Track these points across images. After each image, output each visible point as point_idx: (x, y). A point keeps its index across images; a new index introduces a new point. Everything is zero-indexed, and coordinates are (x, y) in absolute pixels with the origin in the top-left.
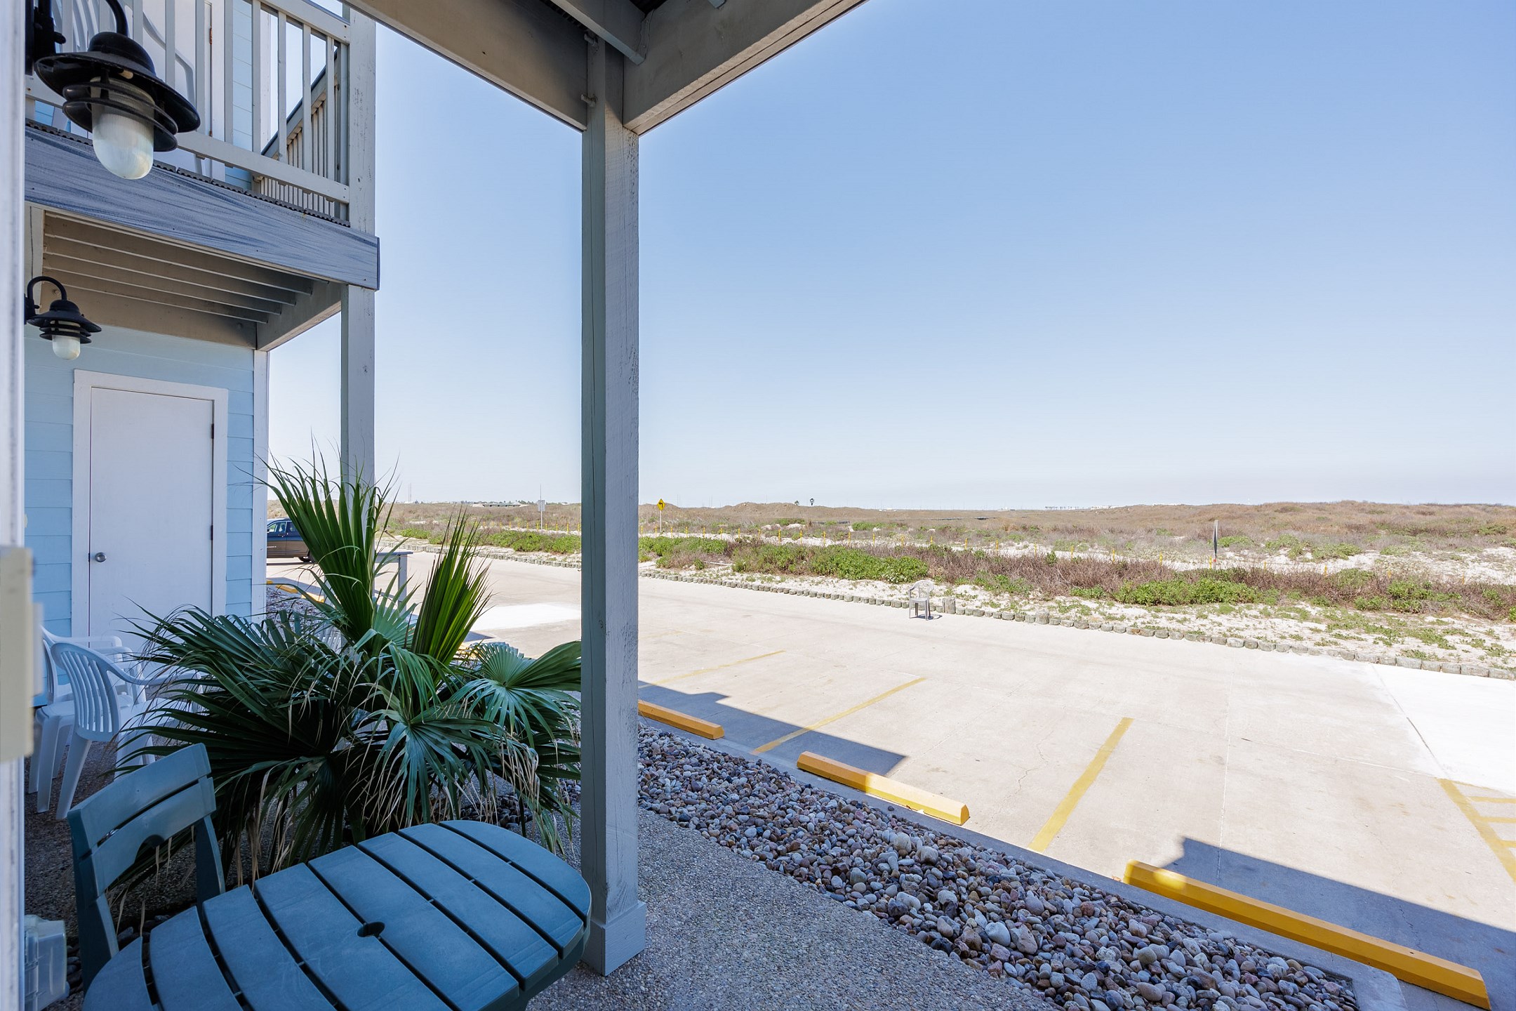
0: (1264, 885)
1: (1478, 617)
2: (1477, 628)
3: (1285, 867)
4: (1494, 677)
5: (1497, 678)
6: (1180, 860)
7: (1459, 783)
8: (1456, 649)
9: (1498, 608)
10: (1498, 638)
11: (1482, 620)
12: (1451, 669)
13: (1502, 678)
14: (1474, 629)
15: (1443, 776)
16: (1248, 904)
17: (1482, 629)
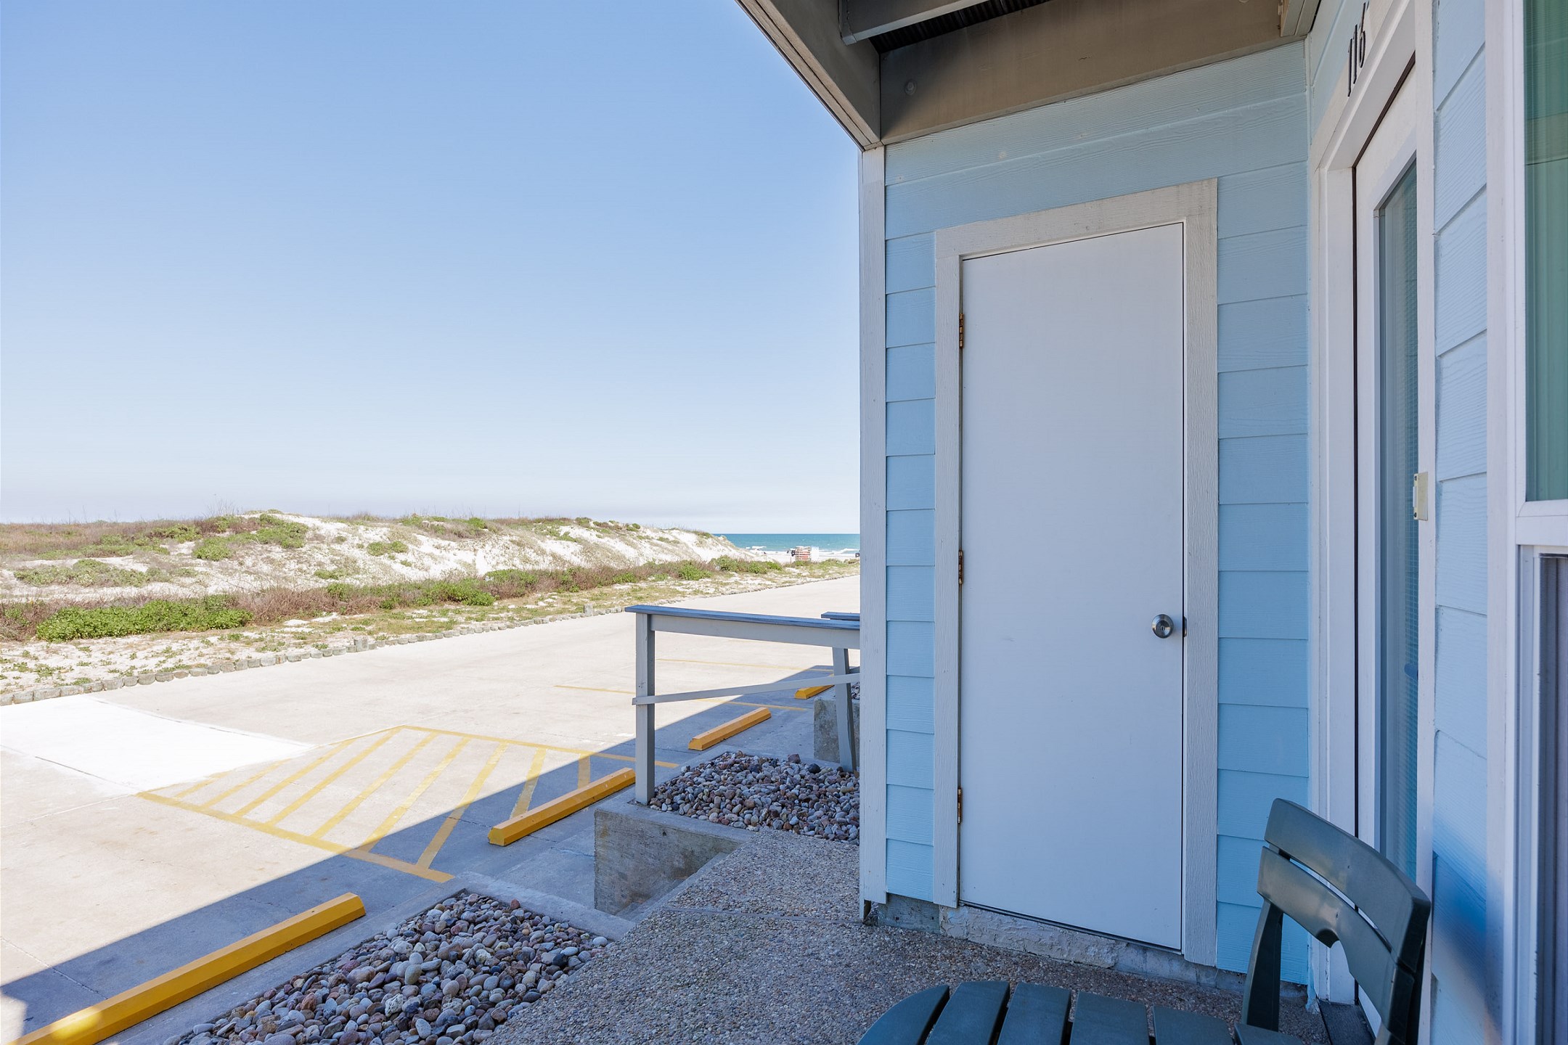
0: (142, 962)
1: (7, 641)
2: (11, 652)
3: (135, 935)
4: (66, 695)
5: (69, 695)
6: (28, 1011)
7: (155, 790)
8: (6, 678)
9: (23, 628)
10: (36, 659)
11: (12, 643)
12: (25, 698)
13: (73, 694)
14: (8, 653)
15: (137, 792)
16: (179, 977)
17: (17, 653)
